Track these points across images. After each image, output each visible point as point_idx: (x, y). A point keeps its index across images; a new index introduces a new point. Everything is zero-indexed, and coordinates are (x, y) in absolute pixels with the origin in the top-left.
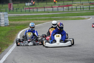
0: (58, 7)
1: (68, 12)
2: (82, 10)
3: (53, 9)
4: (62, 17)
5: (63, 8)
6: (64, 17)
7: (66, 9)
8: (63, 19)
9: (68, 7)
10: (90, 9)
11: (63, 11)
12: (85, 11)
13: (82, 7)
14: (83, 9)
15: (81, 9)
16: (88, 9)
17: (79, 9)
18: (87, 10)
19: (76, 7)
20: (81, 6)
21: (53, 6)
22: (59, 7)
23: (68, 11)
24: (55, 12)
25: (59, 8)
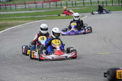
0: (42, 3)
1: (56, 9)
2: (74, 6)
3: (36, 5)
4: (48, 16)
5: (50, 3)
6: (50, 16)
7: (53, 5)
8: (49, 18)
9: (56, 3)
10: (85, 5)
11: (50, 8)
12: (78, 7)
13: (74, 2)
14: (76, 4)
15: (72, 4)
16: (82, 5)
17: (70, 4)
18: (80, 6)
19: (67, 2)
20: (72, 2)
21: (36, 2)
22: (44, 2)
23: (56, 7)
24: (39, 10)
25: (45, 4)
